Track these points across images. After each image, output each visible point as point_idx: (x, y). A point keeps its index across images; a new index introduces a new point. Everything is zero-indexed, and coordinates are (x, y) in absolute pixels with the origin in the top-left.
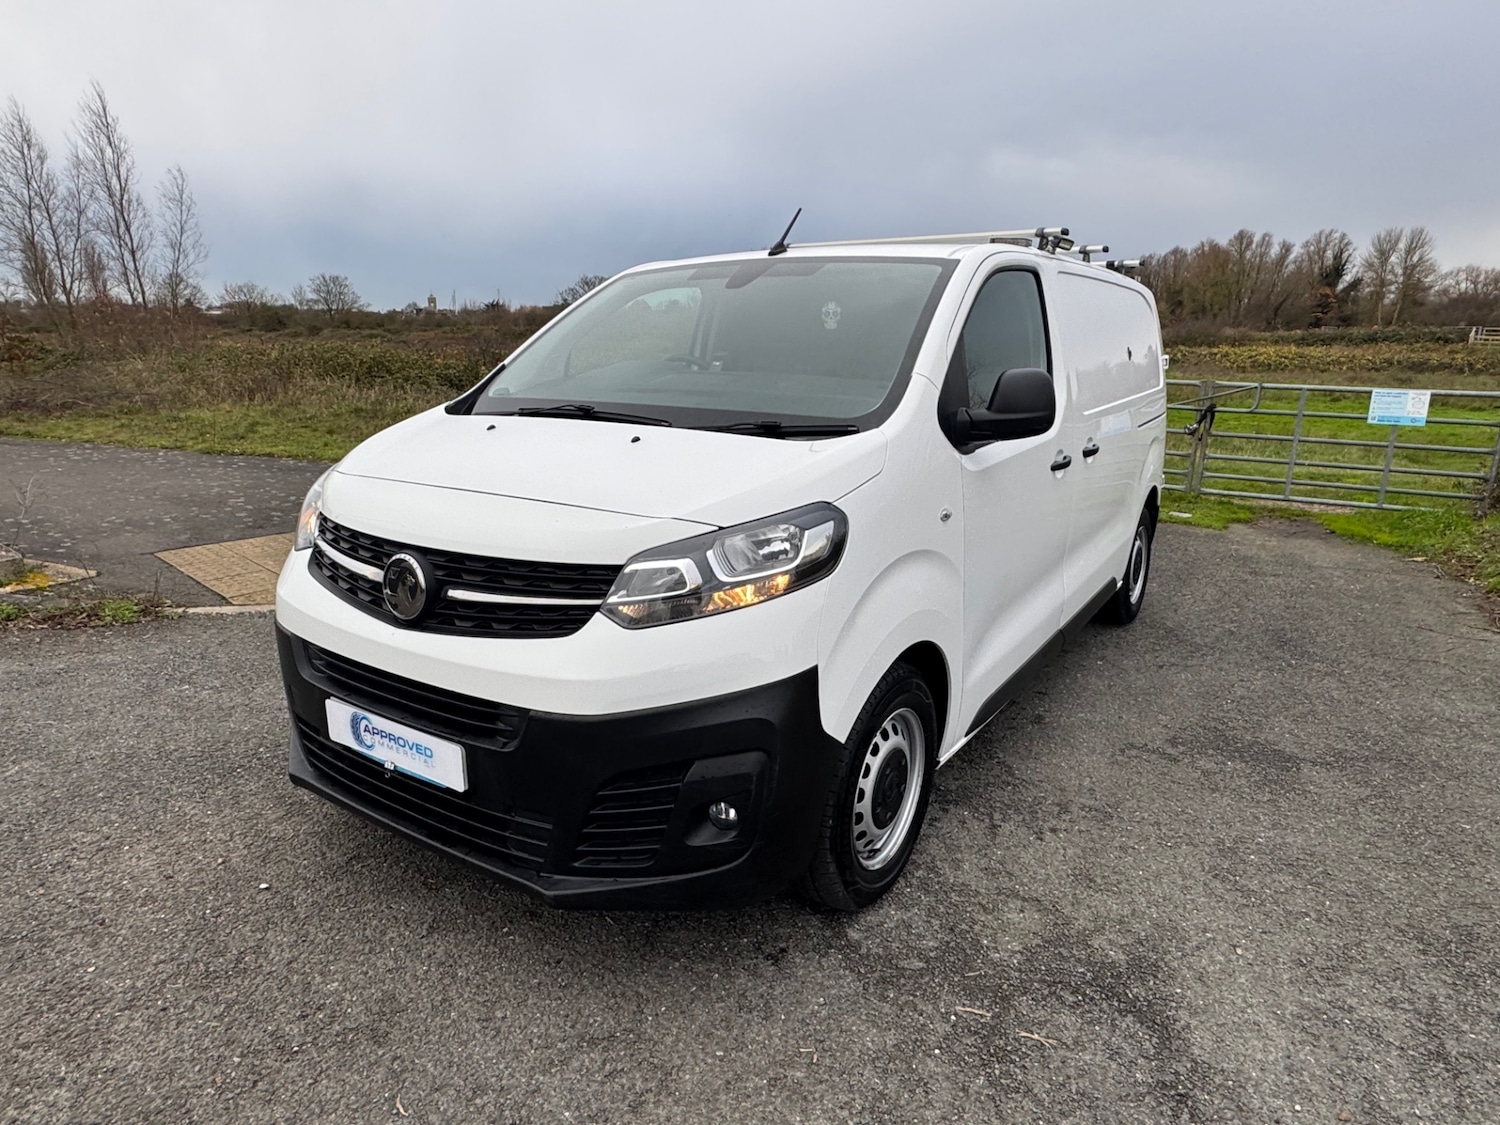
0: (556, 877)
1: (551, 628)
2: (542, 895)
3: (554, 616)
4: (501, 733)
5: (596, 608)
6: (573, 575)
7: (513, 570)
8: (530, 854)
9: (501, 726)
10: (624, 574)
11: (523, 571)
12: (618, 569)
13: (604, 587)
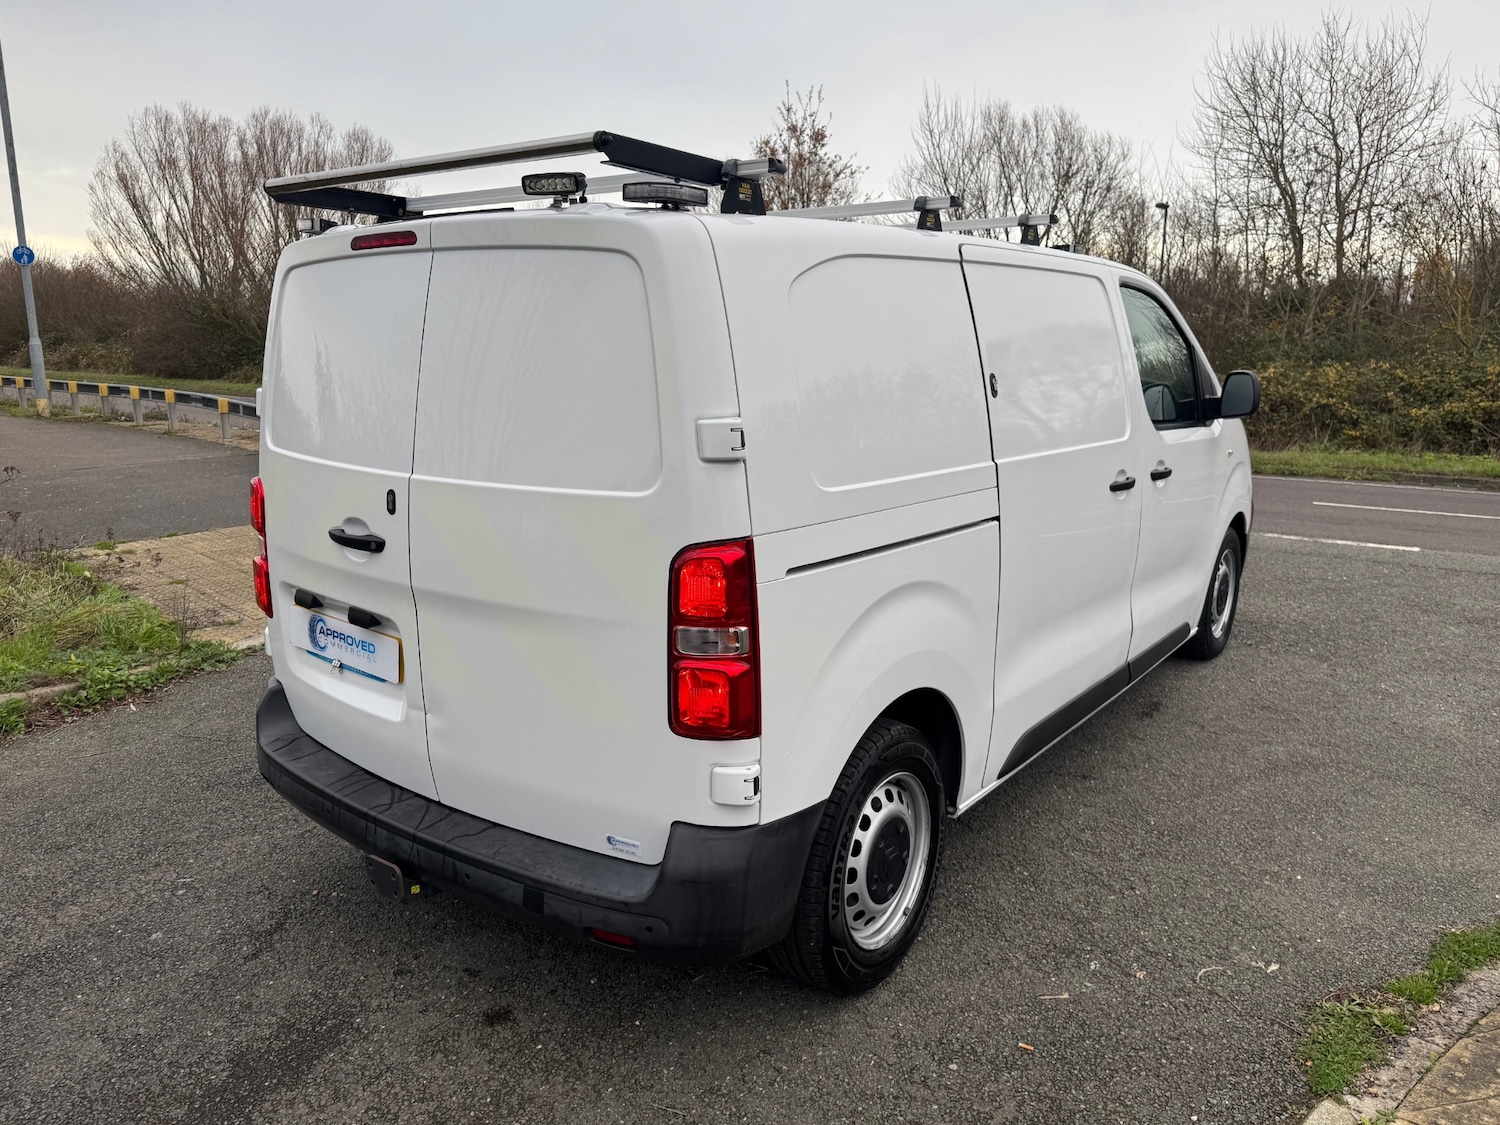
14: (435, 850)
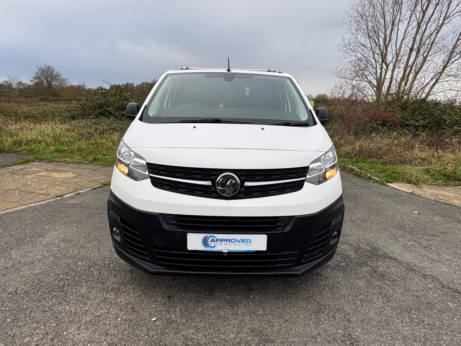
0: (296, 268)
1: (291, 189)
2: (297, 274)
3: (291, 185)
4: (279, 226)
5: (304, 181)
6: (295, 171)
7: (275, 173)
8: (286, 264)
9: (280, 224)
10: (310, 169)
11: (279, 172)
12: (307, 168)
13: (305, 174)
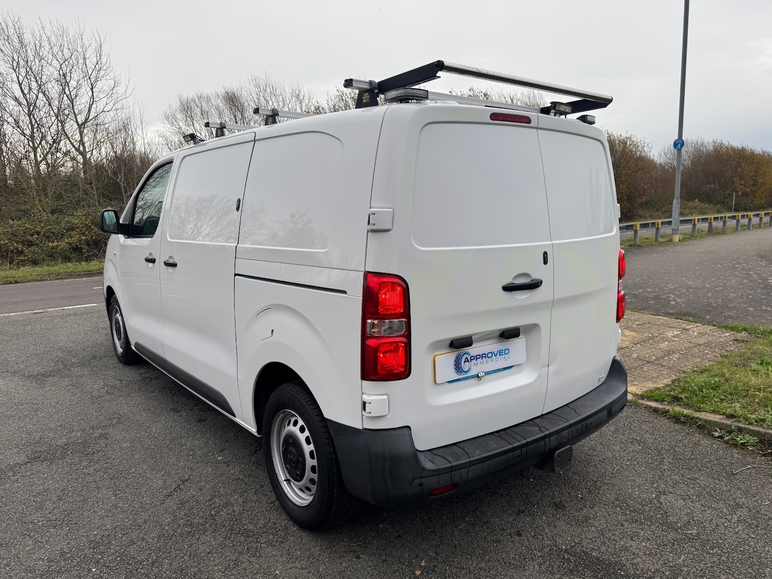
14: (577, 425)
